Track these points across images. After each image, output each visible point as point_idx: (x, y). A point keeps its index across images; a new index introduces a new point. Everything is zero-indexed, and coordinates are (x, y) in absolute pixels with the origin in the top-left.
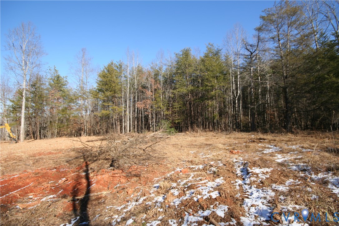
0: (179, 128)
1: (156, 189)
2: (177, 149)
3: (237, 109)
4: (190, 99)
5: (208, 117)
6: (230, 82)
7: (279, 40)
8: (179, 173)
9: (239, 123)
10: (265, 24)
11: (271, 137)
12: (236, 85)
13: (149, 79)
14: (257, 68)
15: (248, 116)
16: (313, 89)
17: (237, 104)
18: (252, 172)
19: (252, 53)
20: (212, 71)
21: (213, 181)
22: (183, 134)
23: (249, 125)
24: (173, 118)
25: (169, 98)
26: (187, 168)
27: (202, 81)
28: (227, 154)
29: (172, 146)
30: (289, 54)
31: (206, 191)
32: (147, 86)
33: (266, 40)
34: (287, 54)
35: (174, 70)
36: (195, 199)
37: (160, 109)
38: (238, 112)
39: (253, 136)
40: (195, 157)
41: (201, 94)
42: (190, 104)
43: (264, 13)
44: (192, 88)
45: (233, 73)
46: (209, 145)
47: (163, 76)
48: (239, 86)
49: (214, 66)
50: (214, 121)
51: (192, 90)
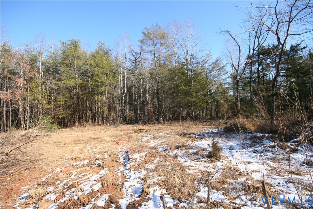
0: (63, 123)
1: (24, 200)
2: (58, 148)
3: (124, 104)
4: (79, 93)
5: (98, 112)
6: (119, 80)
7: (155, 54)
8: (59, 174)
9: (125, 117)
10: (146, 39)
11: (148, 127)
12: (124, 83)
13: (21, 64)
14: (140, 71)
15: (132, 111)
16: (173, 92)
17: (124, 100)
18: (132, 158)
19: (136, 59)
20: (102, 68)
21: (98, 173)
22: (68, 129)
23: (133, 118)
24: (56, 112)
25: (52, 89)
26: (70, 166)
27: (92, 75)
28: (113, 145)
29: (53, 144)
30: (160, 65)
31: (88, 186)
32: (18, 72)
33: (146, 51)
34: (159, 65)
35: (59, 60)
36: (76, 198)
37: (38, 102)
38: (125, 107)
39: (135, 127)
40: (80, 153)
41: (91, 88)
42: (78, 98)
43: (145, 30)
44: (81, 82)
45: (121, 73)
46: (97, 139)
47: (44, 64)
48: (126, 85)
49: (104, 64)
50: (103, 115)
51: (81, 84)
